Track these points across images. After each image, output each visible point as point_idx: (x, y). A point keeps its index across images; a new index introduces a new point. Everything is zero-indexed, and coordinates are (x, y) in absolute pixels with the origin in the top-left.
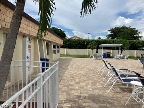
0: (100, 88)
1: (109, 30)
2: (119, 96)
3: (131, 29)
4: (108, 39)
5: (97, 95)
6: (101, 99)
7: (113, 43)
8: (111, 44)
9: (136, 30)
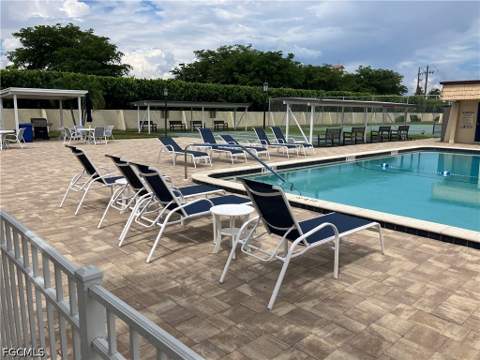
0: (107, 252)
1: (16, 35)
2: (184, 261)
3: (96, 38)
4: (16, 67)
5: (119, 281)
6: (144, 290)
7: (47, 82)
8: (38, 86)
9: (110, 42)
